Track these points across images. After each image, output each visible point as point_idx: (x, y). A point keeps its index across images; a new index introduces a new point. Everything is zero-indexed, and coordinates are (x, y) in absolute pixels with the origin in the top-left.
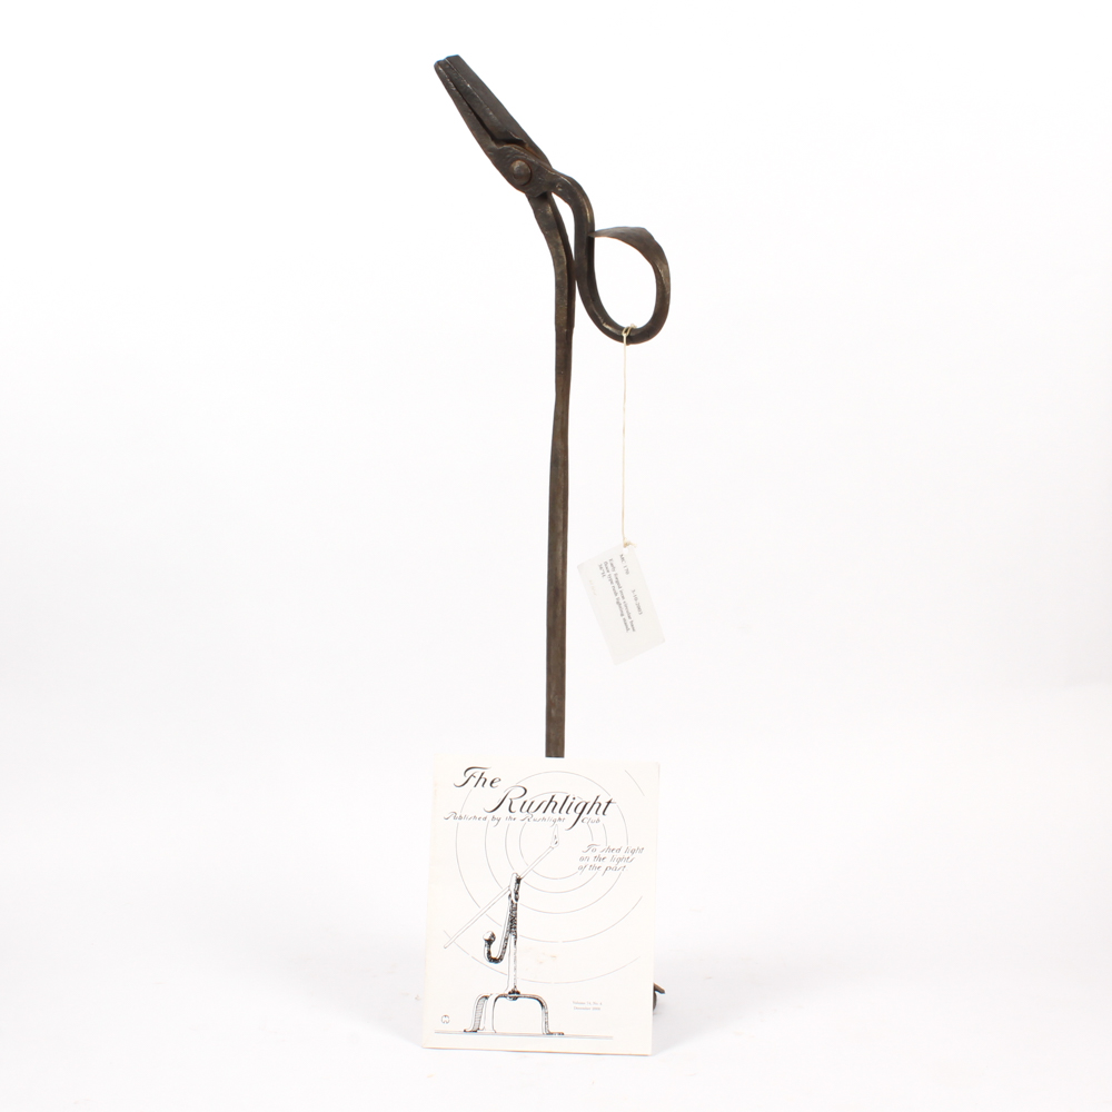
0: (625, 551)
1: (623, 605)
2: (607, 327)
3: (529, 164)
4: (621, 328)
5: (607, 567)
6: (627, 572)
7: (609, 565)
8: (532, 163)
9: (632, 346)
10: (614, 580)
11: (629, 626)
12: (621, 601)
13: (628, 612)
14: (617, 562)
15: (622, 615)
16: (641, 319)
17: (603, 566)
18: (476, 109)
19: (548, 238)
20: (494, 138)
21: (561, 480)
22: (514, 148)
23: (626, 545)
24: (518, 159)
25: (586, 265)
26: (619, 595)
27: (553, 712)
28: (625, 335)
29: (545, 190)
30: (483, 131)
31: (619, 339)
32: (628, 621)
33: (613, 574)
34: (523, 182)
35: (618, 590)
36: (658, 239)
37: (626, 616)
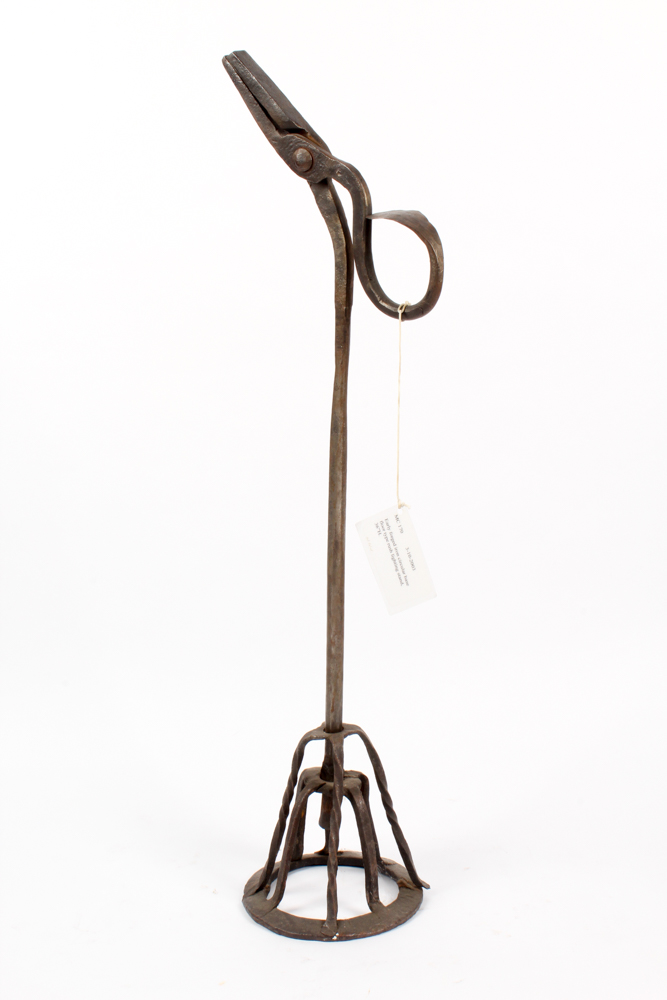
0: (400, 512)
1: (397, 561)
2: (384, 304)
3: (311, 151)
4: (396, 306)
5: (382, 526)
6: (402, 531)
7: (385, 525)
8: (314, 150)
9: (407, 322)
10: (389, 538)
11: (403, 581)
12: (396, 558)
13: (402, 568)
14: (392, 522)
15: (397, 570)
16: (416, 297)
17: (379, 525)
18: (261, 101)
19: (328, 221)
20: (278, 128)
21: (341, 445)
22: (297, 137)
23: (400, 506)
24: (301, 147)
25: (363, 246)
26: (394, 552)
27: (333, 650)
28: (400, 312)
29: (325, 176)
30: (268, 121)
31: (394, 315)
32: (402, 576)
33: (388, 532)
34: (305, 169)
35: (393, 547)
36: (432, 221)
37: (400, 571)
